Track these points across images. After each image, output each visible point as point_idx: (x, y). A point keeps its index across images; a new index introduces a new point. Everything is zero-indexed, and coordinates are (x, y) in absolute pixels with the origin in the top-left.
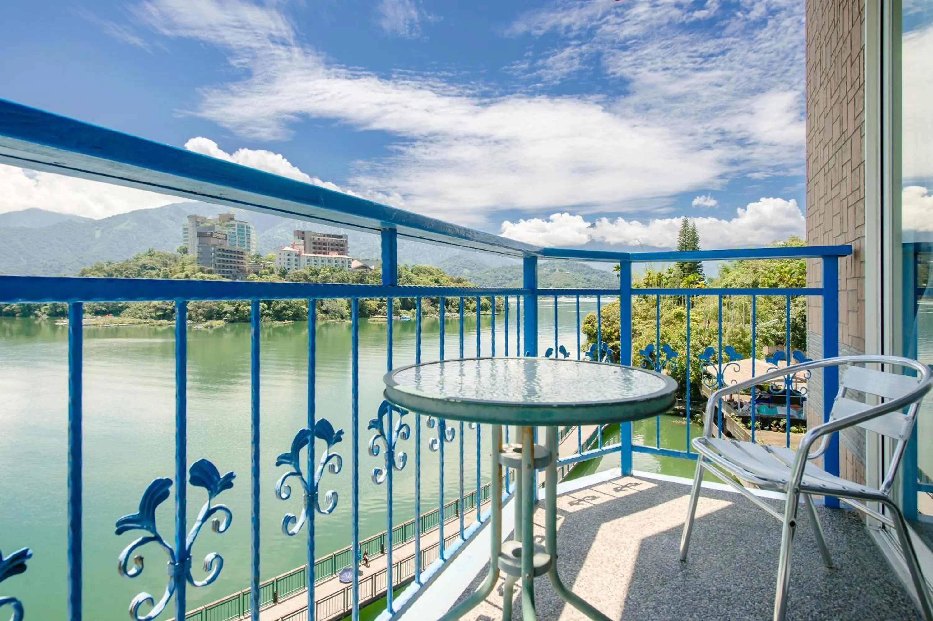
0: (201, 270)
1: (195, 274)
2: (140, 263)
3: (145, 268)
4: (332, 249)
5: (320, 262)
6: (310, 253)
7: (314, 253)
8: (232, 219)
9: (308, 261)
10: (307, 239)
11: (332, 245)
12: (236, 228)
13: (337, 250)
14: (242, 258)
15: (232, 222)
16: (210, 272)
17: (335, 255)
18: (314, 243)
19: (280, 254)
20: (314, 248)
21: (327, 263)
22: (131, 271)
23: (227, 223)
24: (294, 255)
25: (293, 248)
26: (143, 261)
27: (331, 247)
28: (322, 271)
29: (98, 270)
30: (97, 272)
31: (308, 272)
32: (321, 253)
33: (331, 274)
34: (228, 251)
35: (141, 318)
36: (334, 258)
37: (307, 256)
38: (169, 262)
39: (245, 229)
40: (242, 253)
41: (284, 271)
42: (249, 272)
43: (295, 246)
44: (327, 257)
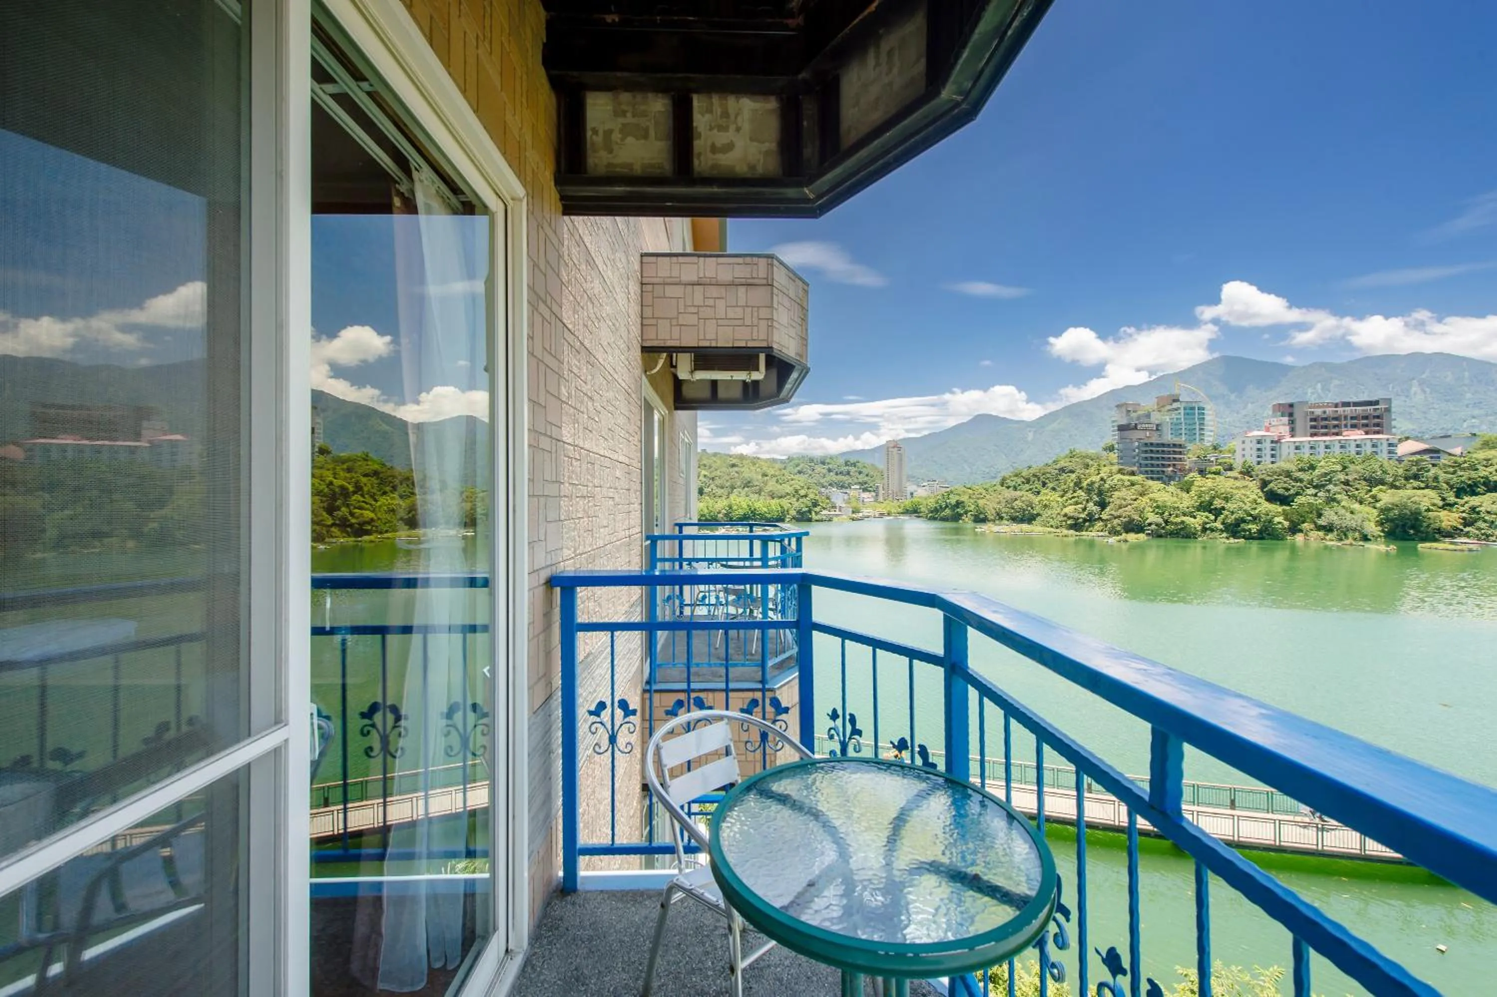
0: (1120, 471)
1: (1112, 476)
2: (1058, 467)
4: (1354, 426)
5: (1322, 449)
6: (1306, 436)
7: (1312, 435)
8: (1176, 400)
9: (1297, 448)
10: (1298, 415)
12: (1182, 411)
14: (1180, 453)
15: (1175, 405)
16: (1133, 473)
17: (1357, 435)
18: (1314, 420)
19: (1244, 442)
20: (1312, 427)
21: (1337, 449)
22: (1048, 475)
23: (1169, 407)
24: (1268, 441)
25: (1267, 431)
26: (1062, 464)
27: (1349, 422)
28: (1322, 463)
29: (1016, 475)
30: (1015, 478)
31: (1292, 467)
32: (1326, 434)
33: (1345, 468)
34: (1158, 445)
35: (1052, 526)
36: (1355, 440)
37: (1295, 442)
38: (1091, 463)
39: (1197, 411)
40: (1180, 446)
41: (1250, 467)
42: (1190, 470)
43: (1272, 429)
44: (1340, 441)
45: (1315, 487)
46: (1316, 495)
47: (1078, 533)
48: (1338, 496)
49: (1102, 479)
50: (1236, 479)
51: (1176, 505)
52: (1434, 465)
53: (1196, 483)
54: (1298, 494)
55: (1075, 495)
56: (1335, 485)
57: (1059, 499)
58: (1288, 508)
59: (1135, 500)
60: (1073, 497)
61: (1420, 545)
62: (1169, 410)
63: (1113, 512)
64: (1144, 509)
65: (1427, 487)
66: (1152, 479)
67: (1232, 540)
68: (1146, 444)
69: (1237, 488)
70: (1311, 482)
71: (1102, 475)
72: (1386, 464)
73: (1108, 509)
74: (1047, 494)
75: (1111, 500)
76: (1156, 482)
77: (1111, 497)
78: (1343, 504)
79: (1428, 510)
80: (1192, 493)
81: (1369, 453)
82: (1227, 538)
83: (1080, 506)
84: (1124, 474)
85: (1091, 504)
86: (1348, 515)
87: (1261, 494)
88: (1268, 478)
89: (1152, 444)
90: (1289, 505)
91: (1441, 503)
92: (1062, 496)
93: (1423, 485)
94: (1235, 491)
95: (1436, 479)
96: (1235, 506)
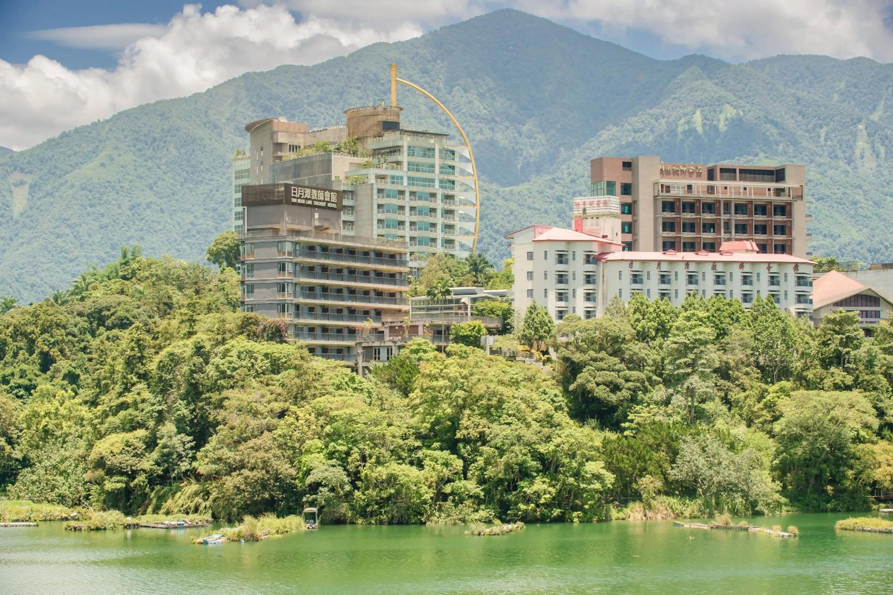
1: (223, 341)
2: (88, 306)
3: (101, 321)
4: (742, 228)
5: (681, 285)
7: (665, 246)
8: (392, 126)
9: (636, 278)
10: (642, 191)
11: (740, 208)
12: (406, 158)
13: (762, 229)
14: (394, 277)
15: (390, 138)
17: (744, 253)
18: (669, 206)
19: (532, 255)
20: (669, 226)
21: (709, 286)
22: (59, 334)
23: (372, 144)
24: (581, 257)
25: (579, 229)
26: (100, 296)
27: (733, 219)
28: (680, 322)
32: (690, 246)
33: (722, 333)
34: (339, 252)
35: (62, 499)
36: (742, 264)
37: (632, 262)
38: (177, 297)
39: (437, 161)
40: (392, 258)
41: (543, 324)
42: (414, 330)
43: (588, 224)
44: (714, 264)
45: (667, 382)
46: (667, 402)
47: (130, 520)
48: (709, 406)
49: (199, 350)
50: (512, 357)
51: (375, 430)
52: (869, 332)
53: (426, 368)
54: (634, 400)
55: (129, 398)
56: (704, 376)
57: (85, 412)
58: (613, 436)
59: (282, 414)
60: (123, 406)
61: (841, 523)
62: (376, 152)
63: (227, 453)
64: (302, 441)
65: (857, 384)
66: (325, 351)
67: (498, 527)
68: (311, 249)
69: (515, 383)
70: (659, 369)
71: (201, 336)
72: (793, 328)
73: (213, 441)
74: (49, 396)
75: (221, 414)
76: (333, 362)
77: (220, 405)
78: (720, 424)
79: (858, 439)
80: (416, 395)
81: (764, 295)
82: (489, 522)
83: (141, 433)
84: (253, 336)
85: (169, 427)
86: (724, 454)
87: (562, 400)
88: (577, 357)
89: (325, 248)
90: (616, 427)
91: (876, 423)
92: (94, 403)
93: (849, 380)
94: (507, 392)
95: (870, 364)
96: (507, 431)
